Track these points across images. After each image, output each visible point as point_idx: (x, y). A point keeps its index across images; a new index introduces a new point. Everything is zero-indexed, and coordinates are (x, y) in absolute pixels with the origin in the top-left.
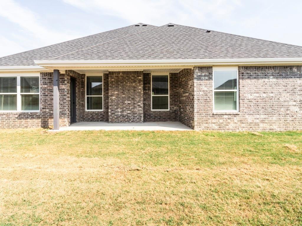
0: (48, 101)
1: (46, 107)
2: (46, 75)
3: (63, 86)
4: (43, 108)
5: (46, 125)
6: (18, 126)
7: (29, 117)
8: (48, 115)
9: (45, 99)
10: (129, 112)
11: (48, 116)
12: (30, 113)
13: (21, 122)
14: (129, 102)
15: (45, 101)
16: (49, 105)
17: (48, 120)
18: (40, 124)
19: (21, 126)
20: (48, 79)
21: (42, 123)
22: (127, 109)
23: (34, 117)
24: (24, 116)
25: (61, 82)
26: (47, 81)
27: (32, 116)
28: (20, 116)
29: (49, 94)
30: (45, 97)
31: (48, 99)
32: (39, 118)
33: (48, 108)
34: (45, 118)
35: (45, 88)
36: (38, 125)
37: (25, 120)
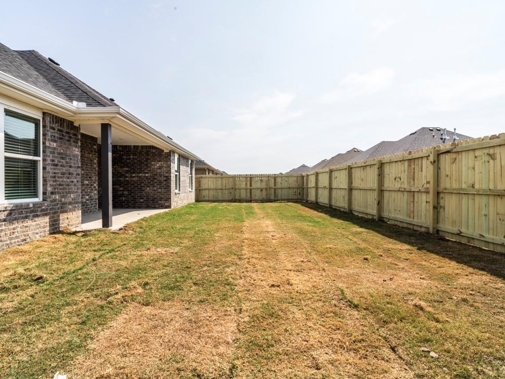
0: (58, 177)
1: (56, 190)
2: (56, 123)
3: (76, 149)
4: (52, 193)
5: (56, 228)
6: (8, 242)
7: (28, 214)
8: (59, 206)
9: (55, 173)
10: (87, 197)
11: (58, 208)
12: (31, 206)
13: (14, 229)
14: (87, 182)
15: (54, 177)
16: (60, 185)
17: (59, 216)
18: (48, 229)
19: (13, 241)
20: (59, 130)
21: (50, 226)
22: (86, 192)
23: (39, 213)
24: (19, 214)
25: (74, 142)
26: (56, 135)
27: (33, 212)
28: (10, 214)
29: (60, 162)
30: (55, 169)
31: (58, 173)
32: (46, 215)
33: (59, 193)
34: (55, 213)
35: (55, 148)
36: (45, 231)
37: (21, 225)
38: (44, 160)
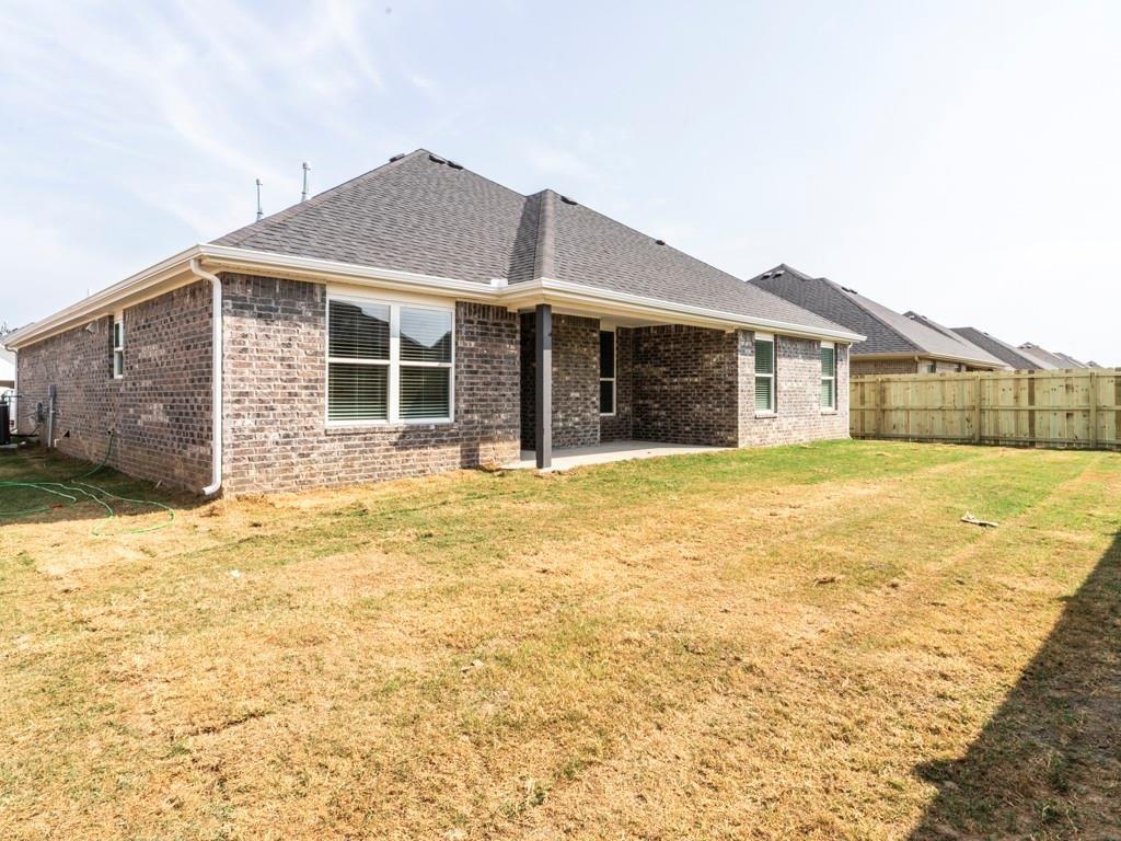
0: (478, 389)
1: (474, 408)
2: (475, 313)
3: (512, 347)
4: (467, 412)
5: (473, 461)
6: (400, 471)
7: (429, 439)
8: (478, 430)
9: (472, 384)
10: (577, 419)
11: (478, 433)
12: (433, 427)
13: (408, 455)
14: (577, 395)
15: (472, 389)
16: (481, 400)
17: (478, 444)
18: (458, 460)
19: (406, 471)
20: (479, 322)
21: (463, 457)
22: (573, 411)
23: (444, 438)
24: (416, 437)
25: (508, 336)
26: (475, 330)
27: (438, 437)
28: (403, 437)
29: (481, 367)
30: (472, 378)
31: (477, 383)
32: (457, 441)
33: (478, 411)
34: (471, 439)
35: (472, 349)
36: (454, 464)
37: (418, 451)
38: (457, 367)
